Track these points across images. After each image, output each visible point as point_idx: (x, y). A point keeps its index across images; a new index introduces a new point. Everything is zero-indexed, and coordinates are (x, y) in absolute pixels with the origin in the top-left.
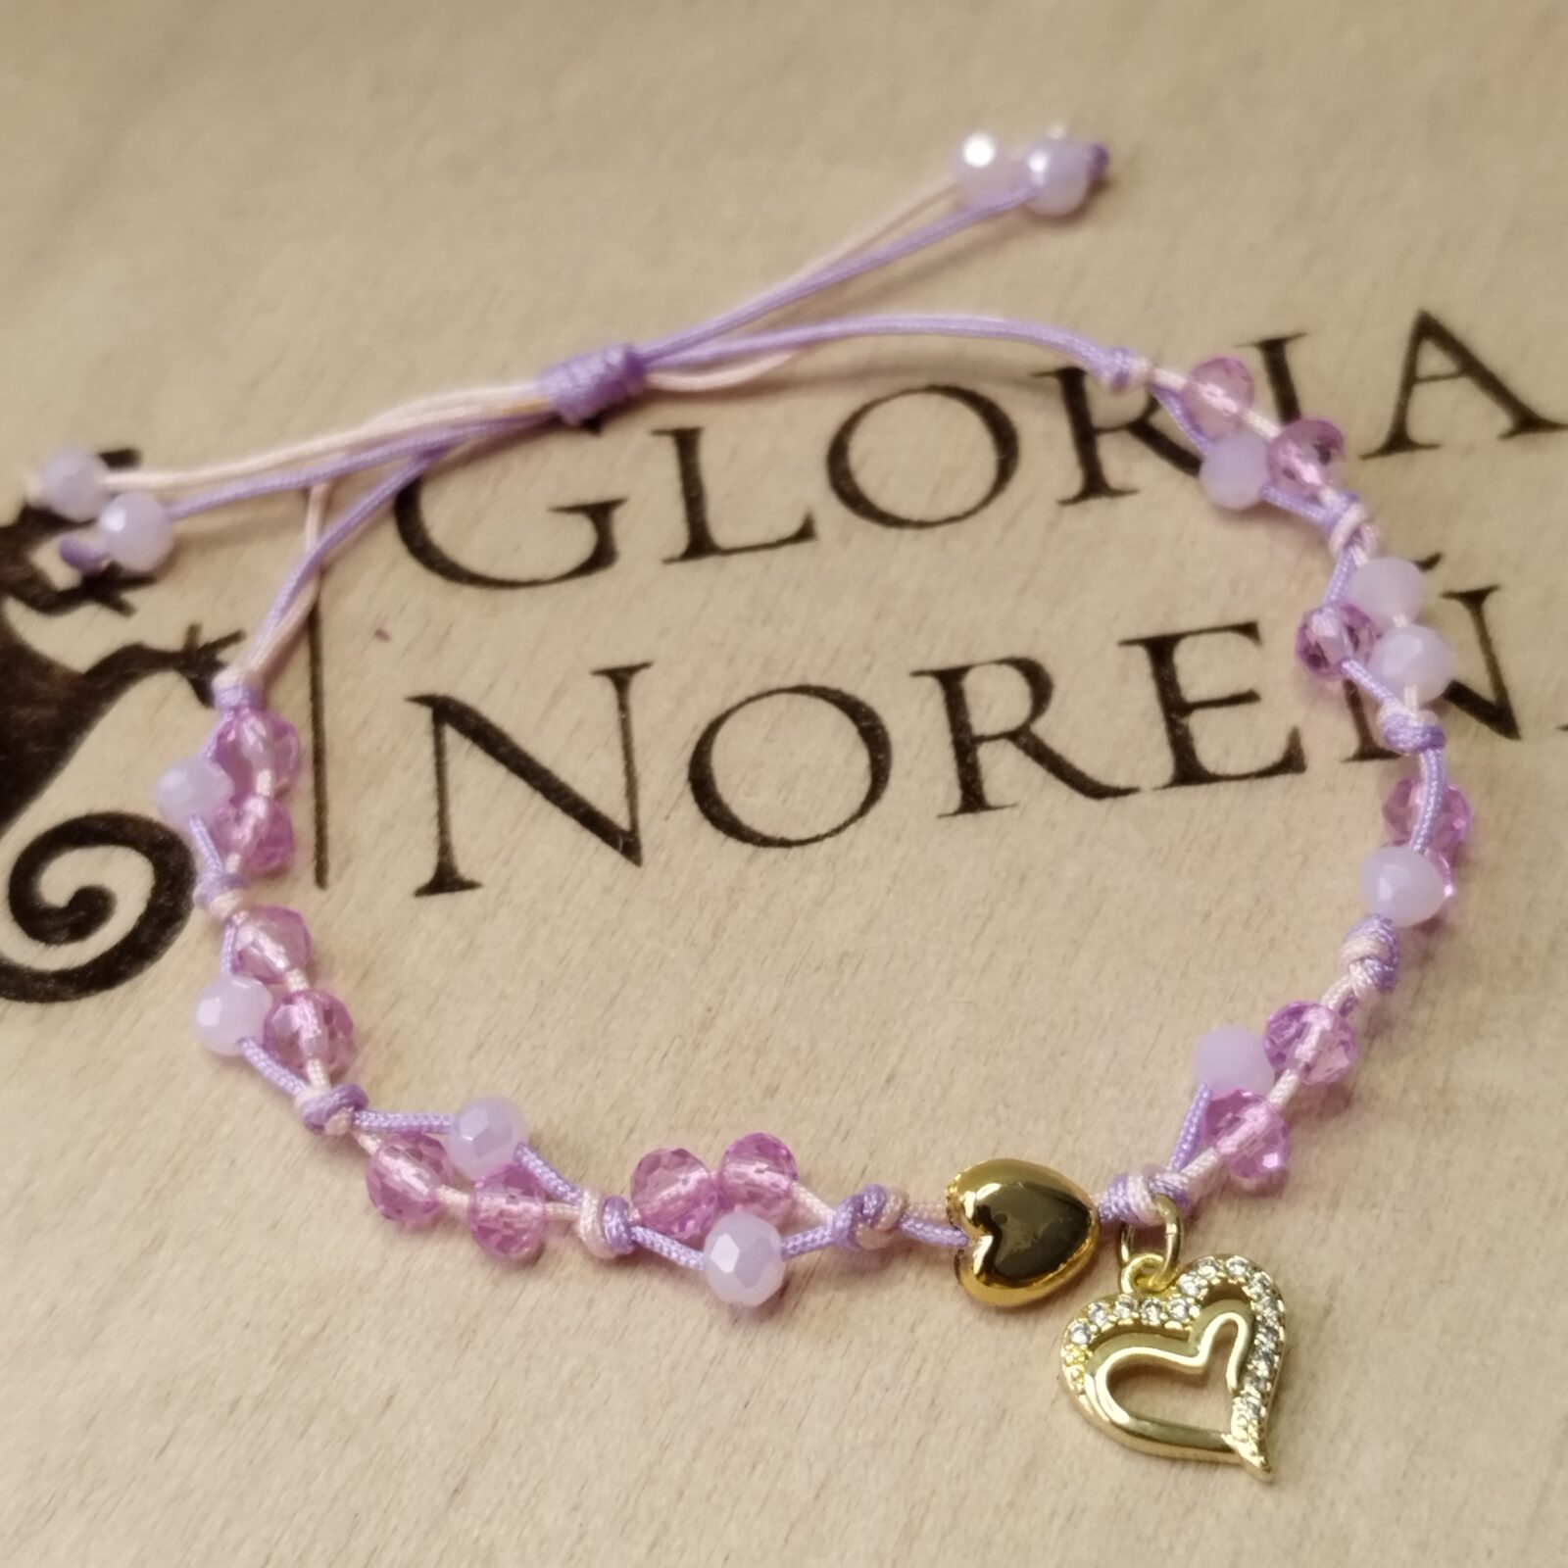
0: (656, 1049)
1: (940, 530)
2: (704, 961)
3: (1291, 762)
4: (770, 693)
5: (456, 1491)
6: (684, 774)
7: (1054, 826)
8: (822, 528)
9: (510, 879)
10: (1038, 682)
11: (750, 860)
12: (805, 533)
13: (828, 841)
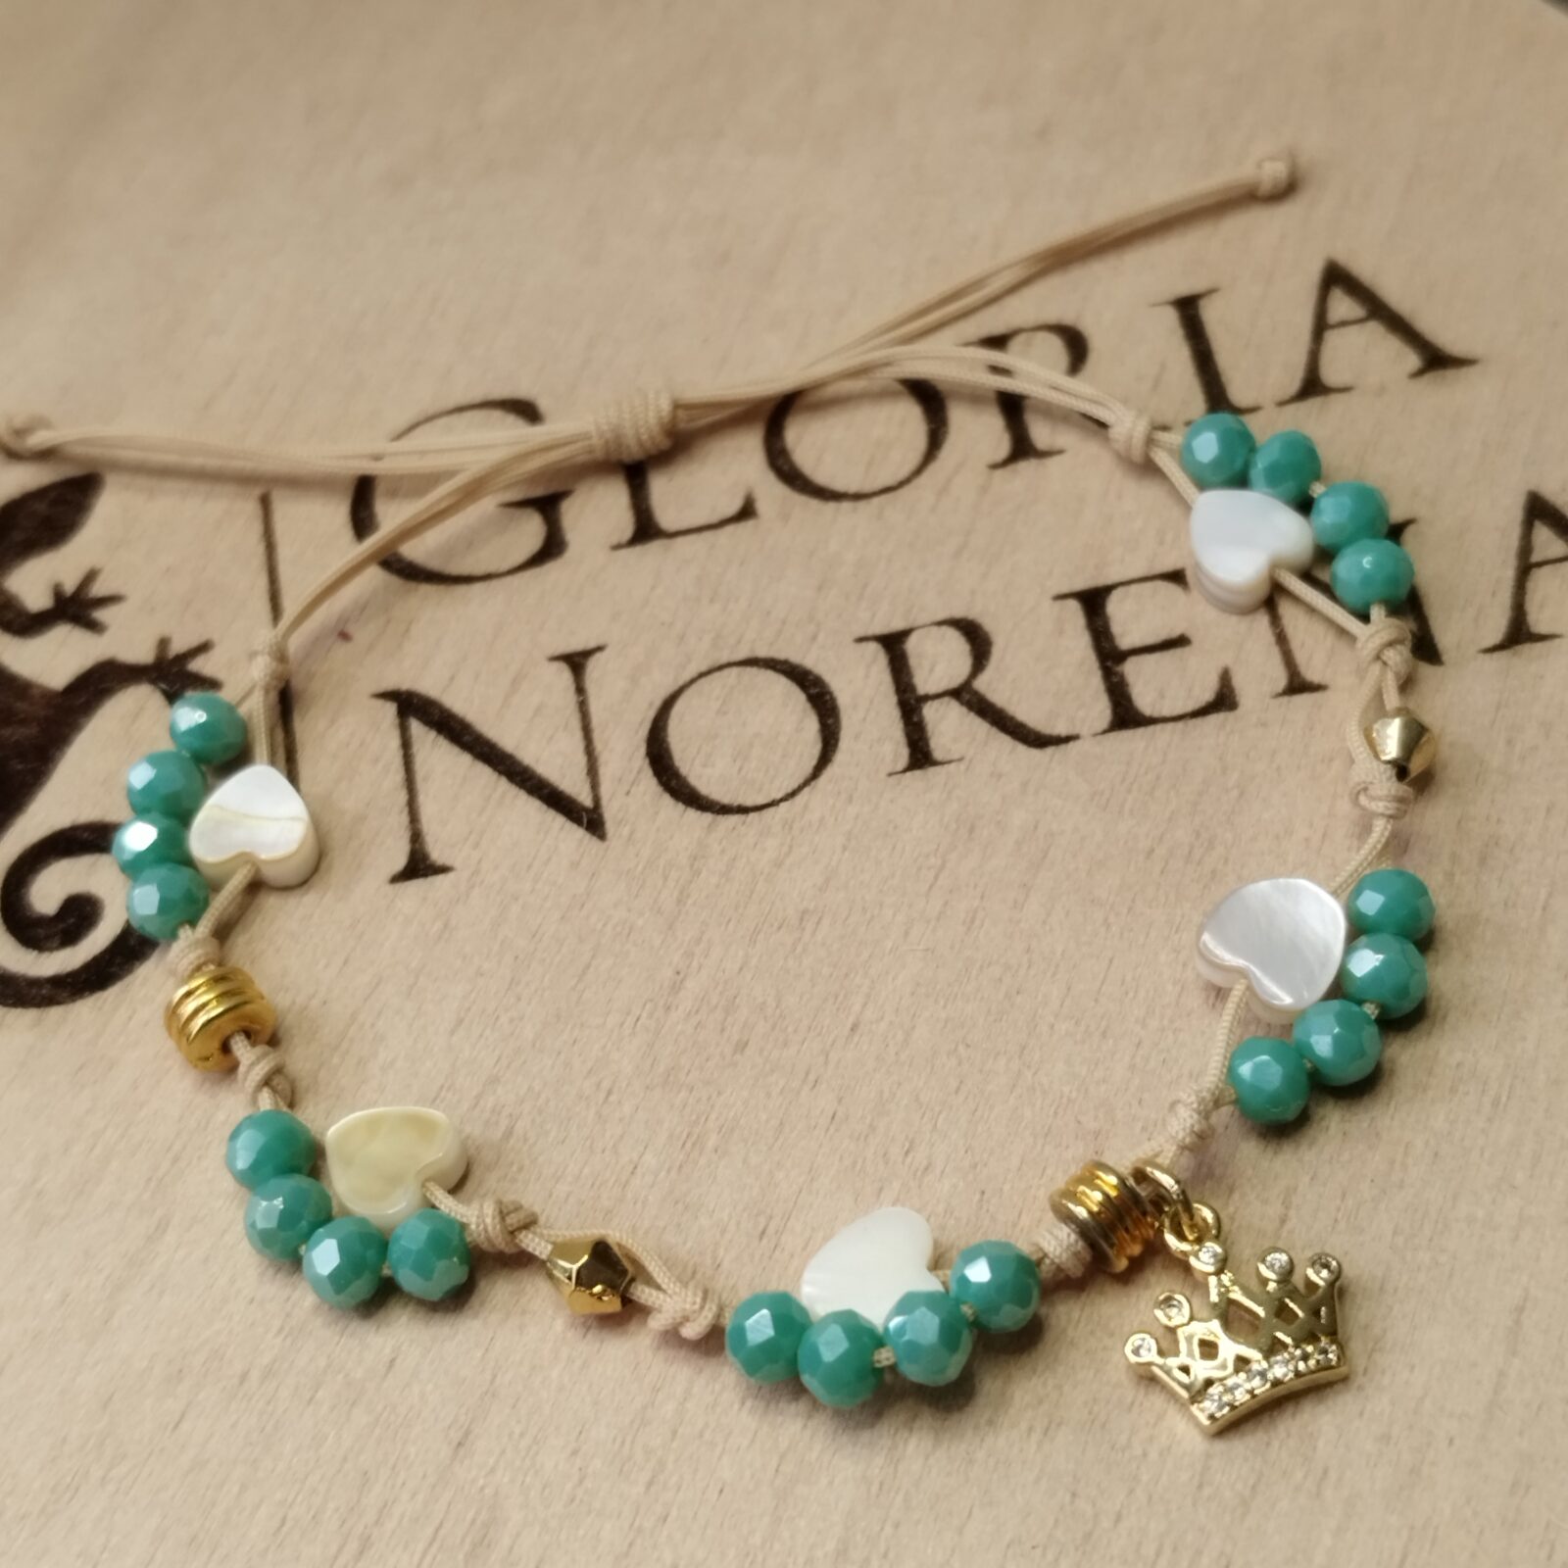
0: (628, 1014)
1: (876, 501)
2: (670, 927)
3: (1224, 700)
4: (721, 668)
5: (460, 1444)
6: (643, 750)
7: (1000, 776)
8: (761, 506)
9: (480, 861)
10: (977, 639)
11: (710, 828)
12: (747, 512)
13: (783, 805)
